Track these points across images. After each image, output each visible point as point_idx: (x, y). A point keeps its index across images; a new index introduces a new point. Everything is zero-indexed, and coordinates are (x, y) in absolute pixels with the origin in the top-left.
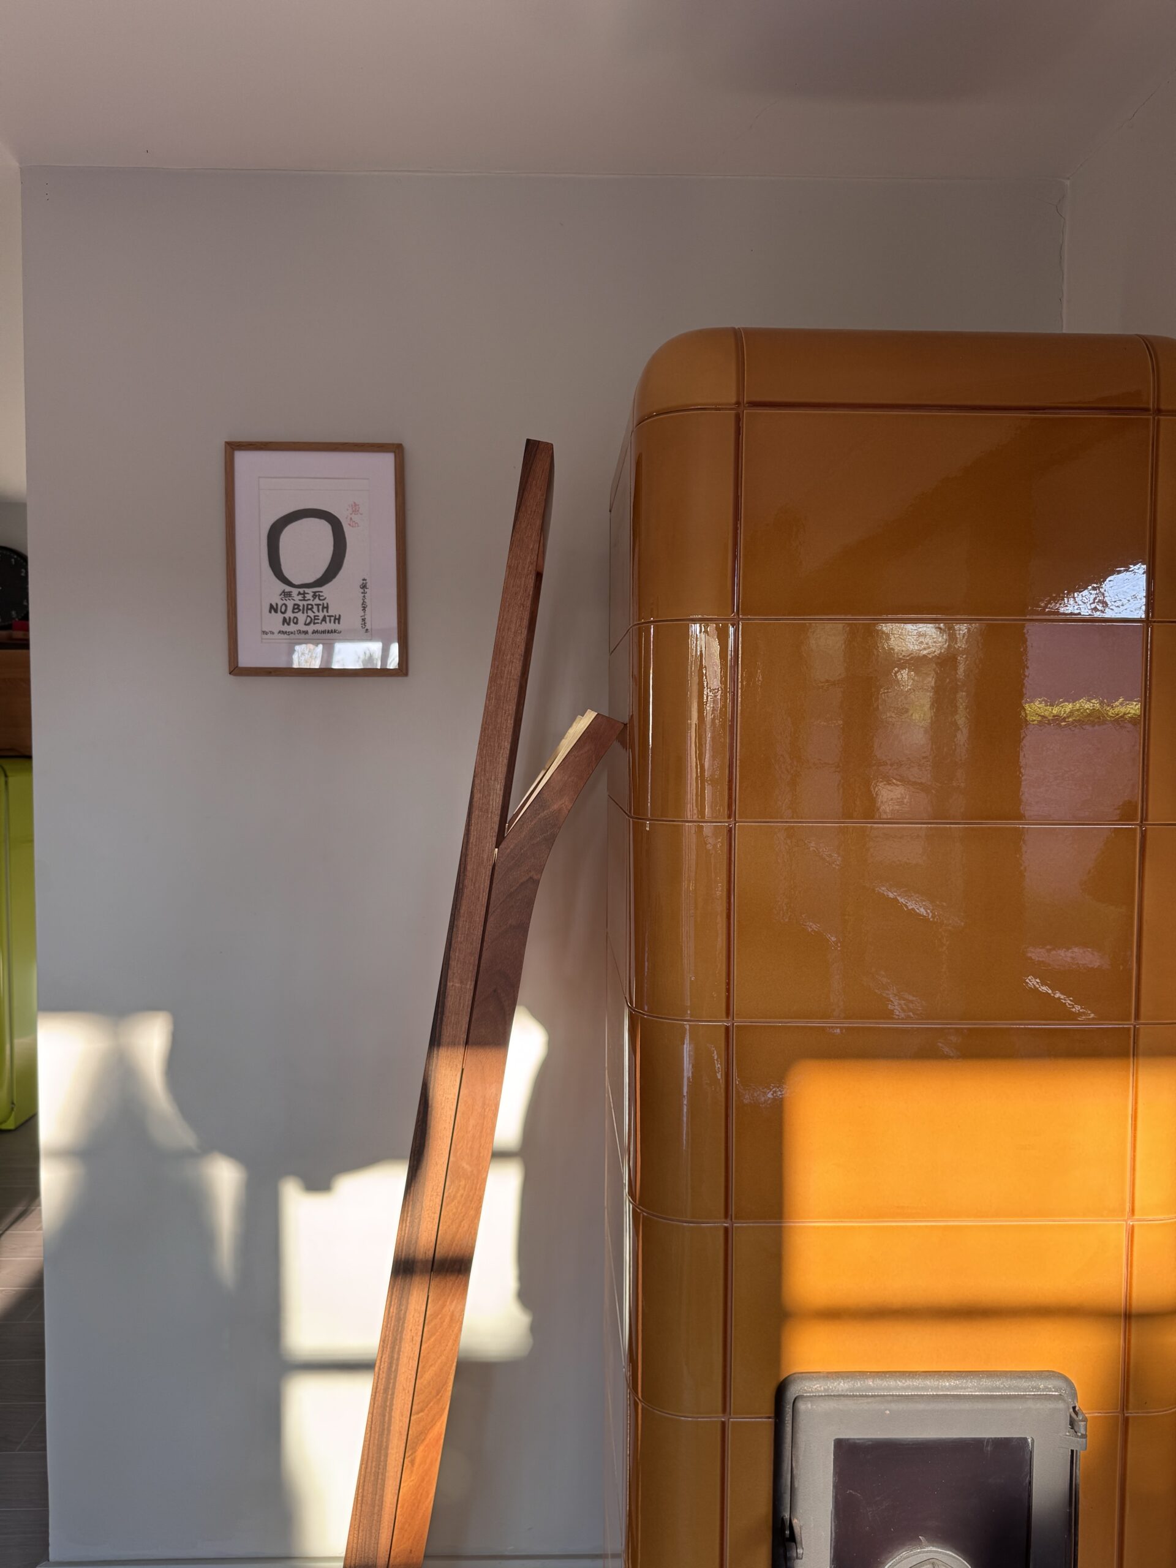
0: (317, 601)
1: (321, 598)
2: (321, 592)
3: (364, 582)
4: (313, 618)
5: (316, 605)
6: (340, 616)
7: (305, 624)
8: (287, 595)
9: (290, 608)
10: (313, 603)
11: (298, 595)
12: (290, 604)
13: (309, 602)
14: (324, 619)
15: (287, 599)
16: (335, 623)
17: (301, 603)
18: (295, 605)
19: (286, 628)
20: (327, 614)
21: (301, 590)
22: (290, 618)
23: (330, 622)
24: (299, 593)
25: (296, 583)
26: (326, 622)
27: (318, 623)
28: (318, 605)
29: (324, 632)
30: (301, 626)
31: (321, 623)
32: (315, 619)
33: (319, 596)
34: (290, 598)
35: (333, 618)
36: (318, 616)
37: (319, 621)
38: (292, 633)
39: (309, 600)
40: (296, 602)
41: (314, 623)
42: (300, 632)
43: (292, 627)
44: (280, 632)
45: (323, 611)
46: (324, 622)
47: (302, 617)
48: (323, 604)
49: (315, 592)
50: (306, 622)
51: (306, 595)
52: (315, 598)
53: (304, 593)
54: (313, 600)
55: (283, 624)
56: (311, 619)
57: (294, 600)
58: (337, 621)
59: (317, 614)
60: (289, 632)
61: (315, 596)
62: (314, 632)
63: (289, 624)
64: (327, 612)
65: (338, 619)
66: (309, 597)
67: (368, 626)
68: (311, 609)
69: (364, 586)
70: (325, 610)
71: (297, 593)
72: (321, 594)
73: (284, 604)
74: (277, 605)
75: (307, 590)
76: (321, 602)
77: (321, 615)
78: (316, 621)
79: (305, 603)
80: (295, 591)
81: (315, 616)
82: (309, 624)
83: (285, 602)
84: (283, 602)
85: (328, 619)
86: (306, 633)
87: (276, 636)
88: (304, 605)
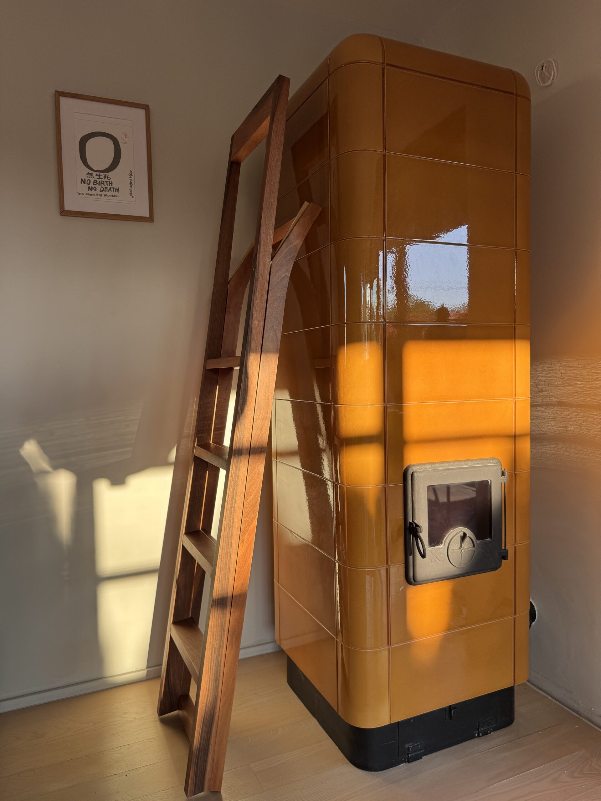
0: (106, 180)
1: (108, 178)
2: (109, 175)
3: (131, 172)
4: (104, 188)
5: (106, 181)
6: (118, 188)
7: (100, 191)
8: (90, 175)
9: (92, 182)
10: (104, 180)
11: (96, 176)
12: (92, 180)
13: (102, 180)
14: (110, 189)
15: (90, 177)
16: (116, 192)
17: (98, 180)
18: (94, 180)
19: (90, 192)
20: (111, 187)
21: (98, 173)
22: (92, 187)
23: (113, 191)
24: (97, 175)
25: (95, 169)
26: (111, 191)
27: (107, 191)
28: (107, 182)
29: (110, 196)
30: (98, 192)
31: (109, 191)
32: (105, 189)
33: (107, 177)
34: (92, 177)
35: (115, 189)
36: (107, 187)
37: (108, 190)
38: (93, 195)
39: (102, 179)
40: (95, 179)
41: (105, 191)
42: (97, 195)
43: (93, 192)
44: (87, 194)
45: (109, 185)
46: (110, 191)
47: (98, 187)
48: (110, 181)
49: (105, 175)
50: (100, 190)
51: (100, 176)
52: (105, 178)
53: (99, 175)
54: (104, 179)
55: (89, 190)
56: (104, 189)
57: (94, 178)
58: (117, 191)
59: (106, 186)
60: (92, 194)
61: (105, 177)
62: (105, 195)
63: (91, 190)
64: (112, 186)
65: (117, 190)
66: (101, 177)
67: (133, 195)
68: (103, 183)
69: (131, 174)
70: (111, 185)
71: (96, 174)
72: (108, 176)
73: (89, 179)
74: (85, 179)
75: (101, 174)
76: (108, 181)
77: (109, 187)
78: (106, 190)
79: (100, 180)
80: (95, 174)
81: (105, 187)
82: (102, 191)
83: (89, 178)
84: (88, 179)
85: (112, 189)
86: (101, 195)
87: (85, 196)
88: (99, 181)
